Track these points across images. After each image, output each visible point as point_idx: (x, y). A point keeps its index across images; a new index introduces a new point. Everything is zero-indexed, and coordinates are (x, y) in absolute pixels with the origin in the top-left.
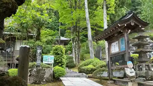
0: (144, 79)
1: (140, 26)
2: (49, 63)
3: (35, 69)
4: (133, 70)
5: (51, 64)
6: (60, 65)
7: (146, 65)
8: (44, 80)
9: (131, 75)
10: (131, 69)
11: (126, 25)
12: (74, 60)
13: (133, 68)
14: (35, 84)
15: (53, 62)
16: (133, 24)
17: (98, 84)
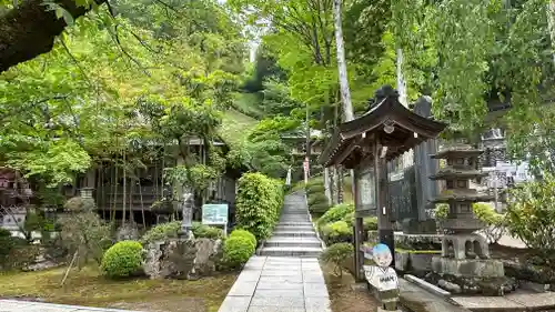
0: (456, 286)
1: (416, 135)
2: (219, 223)
3: (173, 243)
4: (391, 270)
5: (222, 227)
6: (252, 224)
7: (468, 243)
8: (194, 271)
9: (383, 287)
10: (385, 269)
11: (364, 135)
12: (328, 194)
13: (393, 265)
14: (173, 278)
15: (225, 221)
16: (389, 130)
17: (325, 286)
